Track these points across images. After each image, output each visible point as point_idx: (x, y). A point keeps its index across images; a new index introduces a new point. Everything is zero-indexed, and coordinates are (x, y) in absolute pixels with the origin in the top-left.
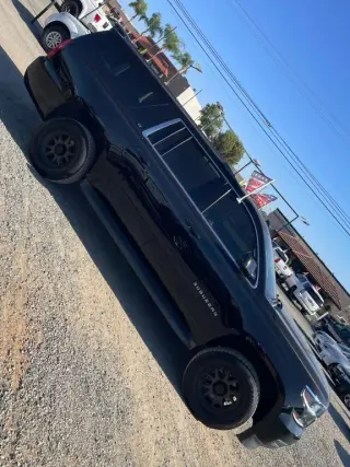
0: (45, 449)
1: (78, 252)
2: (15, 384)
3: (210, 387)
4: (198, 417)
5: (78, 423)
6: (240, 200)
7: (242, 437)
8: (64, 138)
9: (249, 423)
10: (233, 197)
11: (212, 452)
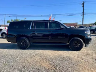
0: (67, 70)
1: (41, 51)
2: (54, 69)
3: (75, 46)
4: (78, 51)
5: (66, 64)
6: (51, 22)
7: (85, 46)
8: (22, 41)
9: (84, 44)
10: (49, 22)
11: (84, 52)
